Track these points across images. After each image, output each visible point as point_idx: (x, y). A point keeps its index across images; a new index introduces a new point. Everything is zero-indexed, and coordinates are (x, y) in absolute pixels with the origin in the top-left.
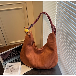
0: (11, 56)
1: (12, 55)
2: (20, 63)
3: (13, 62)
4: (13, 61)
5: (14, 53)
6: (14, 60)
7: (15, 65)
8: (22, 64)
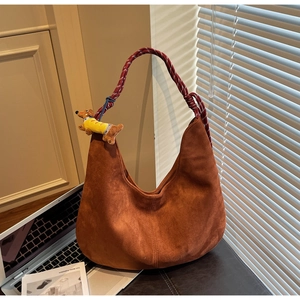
0: (30, 246)
1: (36, 241)
2: (81, 265)
3: (48, 266)
4: (44, 264)
5: (42, 230)
6: (48, 262)
7: (63, 278)
8: (88, 269)
